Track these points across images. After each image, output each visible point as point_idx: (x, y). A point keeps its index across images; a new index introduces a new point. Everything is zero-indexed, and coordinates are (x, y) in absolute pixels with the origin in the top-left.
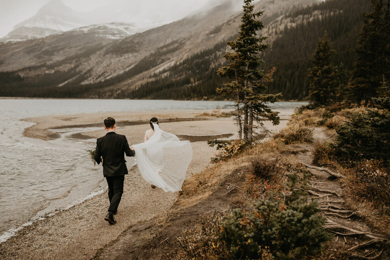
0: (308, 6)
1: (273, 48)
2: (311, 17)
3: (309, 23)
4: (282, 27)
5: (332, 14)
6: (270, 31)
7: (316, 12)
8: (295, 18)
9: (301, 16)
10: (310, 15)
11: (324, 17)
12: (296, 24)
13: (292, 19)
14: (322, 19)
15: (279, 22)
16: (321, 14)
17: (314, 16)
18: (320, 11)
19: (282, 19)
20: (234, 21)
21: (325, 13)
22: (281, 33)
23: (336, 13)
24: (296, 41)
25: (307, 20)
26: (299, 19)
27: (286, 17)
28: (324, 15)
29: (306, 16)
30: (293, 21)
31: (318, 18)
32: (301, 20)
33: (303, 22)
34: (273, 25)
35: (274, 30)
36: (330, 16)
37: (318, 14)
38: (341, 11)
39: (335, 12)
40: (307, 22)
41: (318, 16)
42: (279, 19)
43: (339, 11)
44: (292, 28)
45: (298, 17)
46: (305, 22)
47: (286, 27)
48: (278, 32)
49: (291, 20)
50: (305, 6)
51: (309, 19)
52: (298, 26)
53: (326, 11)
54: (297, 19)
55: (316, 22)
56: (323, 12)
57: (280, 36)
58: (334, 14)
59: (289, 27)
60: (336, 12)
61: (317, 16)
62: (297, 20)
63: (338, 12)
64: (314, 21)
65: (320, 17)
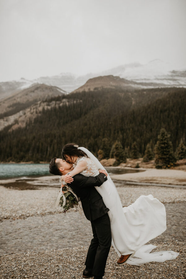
0: (59, 96)
1: (34, 123)
3: (60, 107)
4: (40, 109)
5: (75, 102)
6: (32, 111)
7: (64, 100)
8: (50, 103)
9: (54, 102)
10: (60, 102)
12: (50, 107)
14: (69, 105)
15: (39, 105)
17: (63, 102)
18: (67, 100)
19: (40, 103)
20: (4, 103)
22: (40, 112)
24: (51, 119)
26: (53, 104)
27: (44, 102)
28: (70, 102)
29: (58, 102)
30: (48, 105)
31: (66, 104)
34: (34, 107)
35: (35, 110)
36: (74, 104)
38: (81, 101)
39: (77, 101)
42: (39, 102)
44: (48, 110)
45: (52, 102)
46: (57, 106)
47: (44, 109)
48: (38, 112)
50: (57, 96)
51: (59, 104)
52: (52, 109)
53: (71, 100)
55: (65, 106)
56: (69, 100)
57: (40, 115)
58: (77, 103)
59: (46, 109)
61: (65, 102)
63: (79, 101)
64: (63, 106)
65: (67, 103)
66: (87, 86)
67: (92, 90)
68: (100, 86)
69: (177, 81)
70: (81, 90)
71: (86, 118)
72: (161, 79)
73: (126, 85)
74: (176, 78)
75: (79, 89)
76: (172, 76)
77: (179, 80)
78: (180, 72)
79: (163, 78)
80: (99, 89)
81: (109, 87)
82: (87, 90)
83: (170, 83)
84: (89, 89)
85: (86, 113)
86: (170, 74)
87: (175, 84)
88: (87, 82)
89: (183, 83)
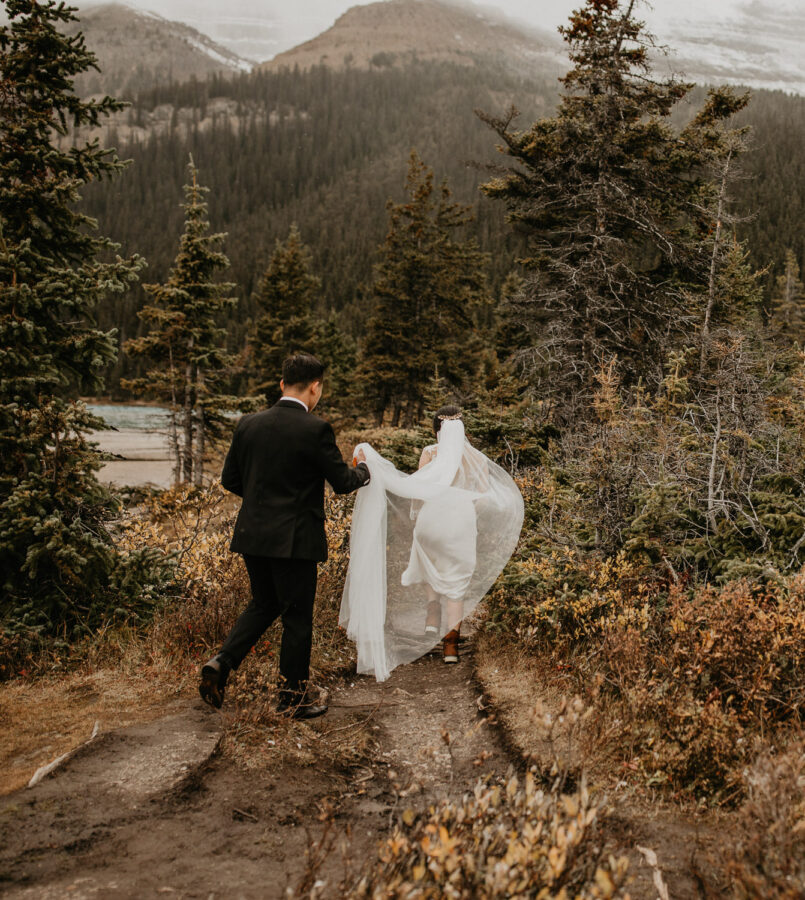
0: (193, 77)
2: (202, 118)
3: (195, 137)
5: (274, 118)
7: (220, 105)
8: (145, 112)
9: (167, 110)
10: (199, 111)
11: (248, 126)
12: (148, 134)
13: (135, 116)
14: (242, 130)
16: (239, 113)
17: (215, 117)
18: (234, 103)
21: (251, 112)
23: (286, 118)
24: (149, 195)
25: (189, 126)
26: (163, 117)
28: (249, 118)
29: (187, 112)
30: (141, 124)
31: (228, 126)
32: (169, 123)
33: (177, 129)
36: (267, 126)
37: (229, 111)
38: (304, 115)
39: (283, 113)
40: (189, 132)
41: (226, 117)
43: (296, 114)
44: (135, 146)
45: (156, 111)
46: (182, 130)
49: (131, 116)
50: (183, 78)
51: (195, 121)
52: (159, 143)
53: (255, 106)
54: (152, 115)
55: (219, 135)
56: (243, 108)
58: (282, 121)
59: (124, 141)
60: (287, 114)
61: (222, 115)
62: (154, 119)
63: (291, 117)
64: (213, 134)
65: (235, 122)
66: (339, 42)
67: (361, 63)
68: (400, 47)
69: (767, 54)
70: (308, 63)
71: (322, 200)
72: (694, 41)
73: (530, 54)
74: (763, 40)
75: (295, 51)
76: (746, 28)
77: (776, 51)
78: (787, 14)
79: (707, 33)
80: (399, 64)
81: (445, 56)
82: (336, 64)
83: (733, 61)
84: (349, 58)
85: (322, 180)
86: (739, 17)
87: (756, 67)
88: (338, 23)
89: (789, 67)
